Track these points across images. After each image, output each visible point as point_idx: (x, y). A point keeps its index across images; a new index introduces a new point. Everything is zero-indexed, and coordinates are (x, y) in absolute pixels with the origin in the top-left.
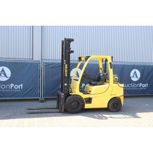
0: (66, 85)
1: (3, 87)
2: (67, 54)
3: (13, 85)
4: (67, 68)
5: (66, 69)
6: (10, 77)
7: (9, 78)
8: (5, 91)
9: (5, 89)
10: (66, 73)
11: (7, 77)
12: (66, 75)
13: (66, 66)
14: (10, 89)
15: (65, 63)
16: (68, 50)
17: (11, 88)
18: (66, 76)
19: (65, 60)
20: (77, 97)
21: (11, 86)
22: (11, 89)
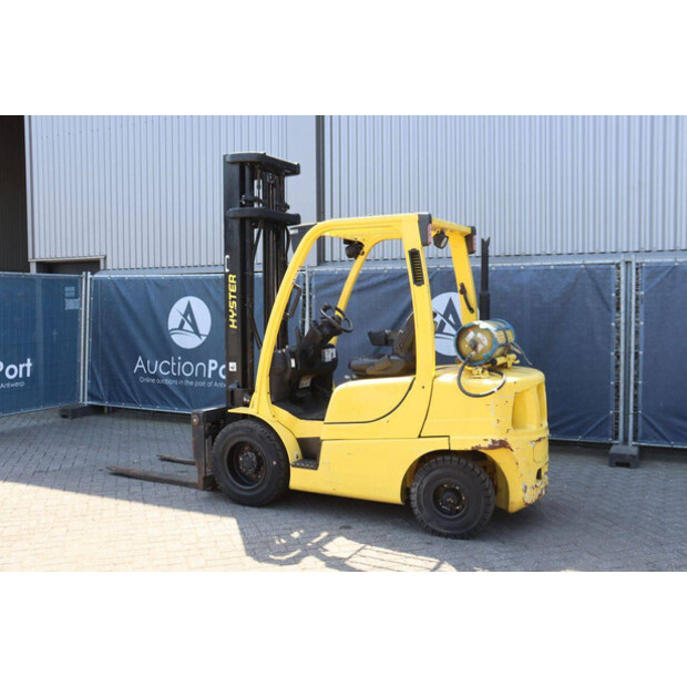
0: (235, 370)
1: (188, 369)
2: (236, 225)
3: (215, 362)
4: (234, 291)
5: (233, 294)
6: (207, 333)
7: (204, 338)
8: (191, 383)
9: (192, 378)
10: (234, 314)
11: (199, 335)
12: (233, 321)
13: (233, 282)
14: (207, 380)
15: (227, 270)
16: (238, 208)
17: (210, 376)
18: (233, 326)
19: (227, 257)
20: (252, 430)
21: (211, 369)
22: (209, 380)
